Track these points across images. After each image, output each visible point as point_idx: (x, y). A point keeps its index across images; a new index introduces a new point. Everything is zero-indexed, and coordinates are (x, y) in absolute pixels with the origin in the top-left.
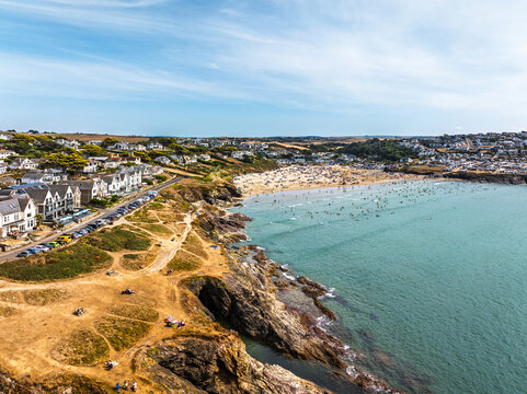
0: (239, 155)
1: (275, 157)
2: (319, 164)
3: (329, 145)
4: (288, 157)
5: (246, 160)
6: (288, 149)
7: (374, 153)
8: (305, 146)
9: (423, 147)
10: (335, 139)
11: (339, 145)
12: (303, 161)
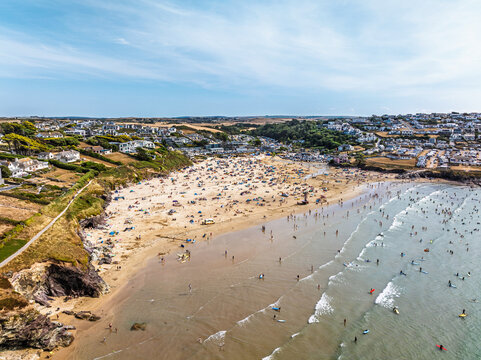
0: (132, 147)
1: (185, 145)
2: (241, 155)
3: (240, 126)
4: (201, 145)
5: (141, 156)
6: (199, 132)
7: (298, 137)
8: (217, 128)
9: (359, 131)
10: (243, 119)
11: (249, 126)
12: (221, 150)
